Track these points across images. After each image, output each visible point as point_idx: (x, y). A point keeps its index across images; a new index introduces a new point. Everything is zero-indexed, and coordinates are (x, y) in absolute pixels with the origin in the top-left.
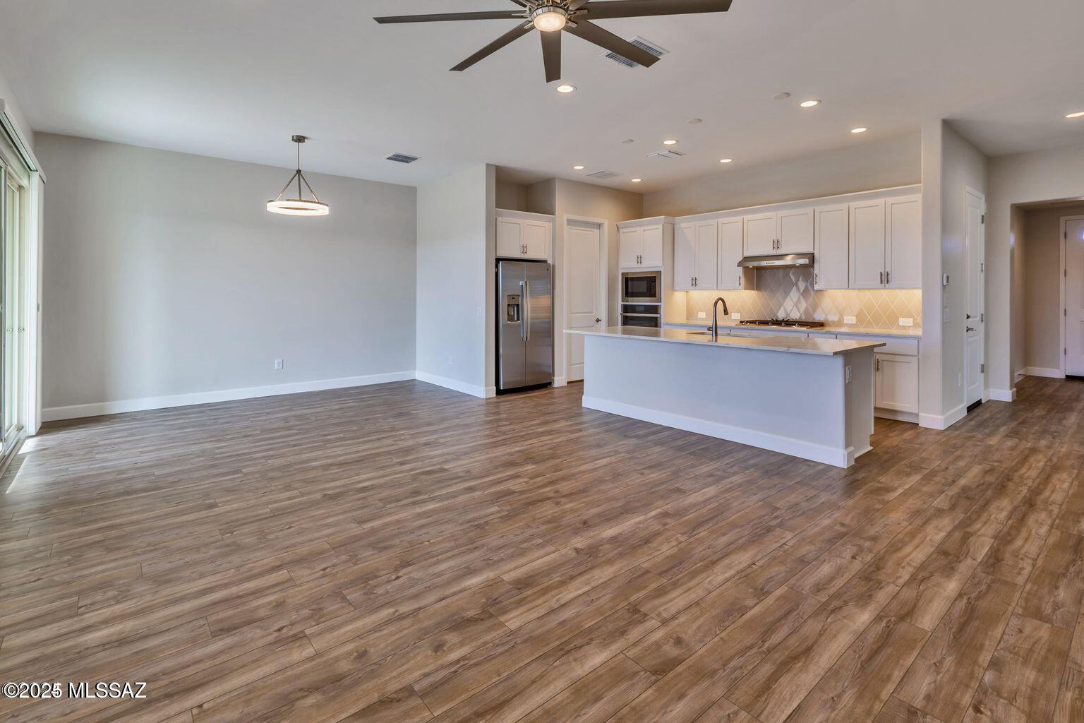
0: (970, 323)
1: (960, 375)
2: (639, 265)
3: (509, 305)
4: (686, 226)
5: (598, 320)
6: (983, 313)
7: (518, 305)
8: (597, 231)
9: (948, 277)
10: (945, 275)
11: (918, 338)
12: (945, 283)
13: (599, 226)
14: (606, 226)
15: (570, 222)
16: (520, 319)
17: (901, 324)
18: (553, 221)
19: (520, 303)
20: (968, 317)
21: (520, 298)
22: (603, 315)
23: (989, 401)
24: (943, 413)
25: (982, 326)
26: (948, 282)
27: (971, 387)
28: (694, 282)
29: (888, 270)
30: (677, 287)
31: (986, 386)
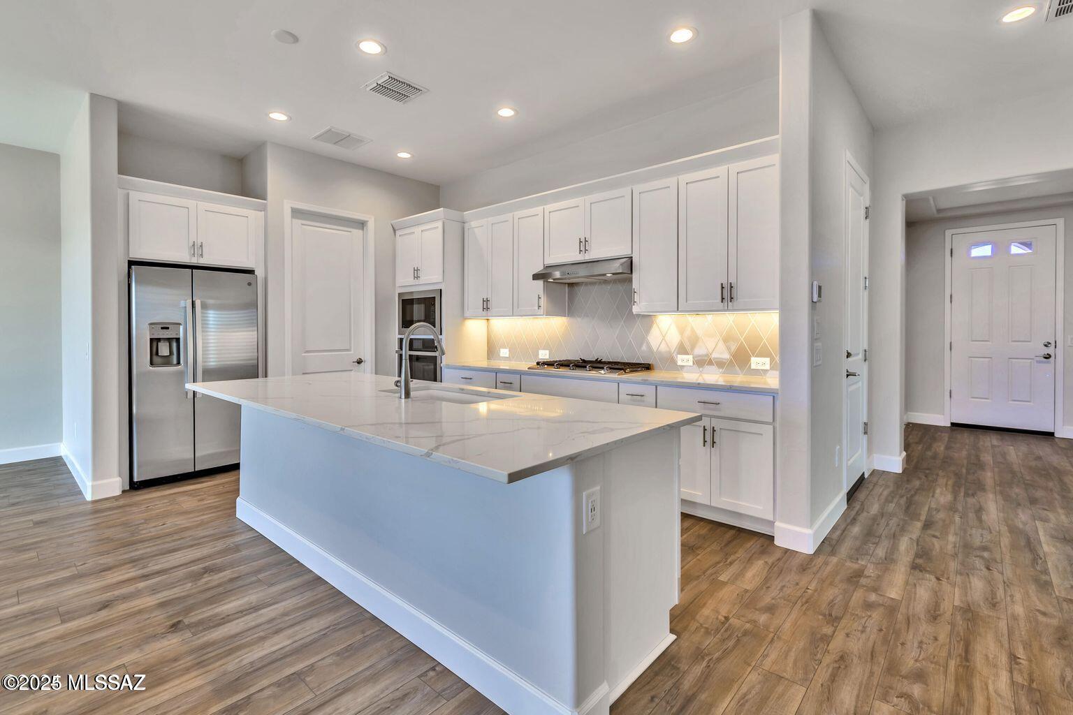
0: (851, 364)
1: (838, 447)
2: (417, 282)
3: (151, 340)
4: (480, 224)
5: (360, 362)
6: (867, 348)
7: (178, 340)
8: (357, 233)
9: (820, 288)
10: (815, 283)
11: (773, 394)
12: (815, 298)
13: (362, 225)
14: (371, 225)
15: (297, 213)
16: (182, 362)
17: (753, 366)
18: (264, 209)
19: (181, 336)
20: (849, 355)
21: (181, 328)
22: (368, 354)
23: (874, 472)
24: (811, 525)
25: (865, 366)
26: (820, 296)
27: (851, 461)
28: (486, 305)
29: (732, 280)
30: (467, 314)
31: (870, 450)
